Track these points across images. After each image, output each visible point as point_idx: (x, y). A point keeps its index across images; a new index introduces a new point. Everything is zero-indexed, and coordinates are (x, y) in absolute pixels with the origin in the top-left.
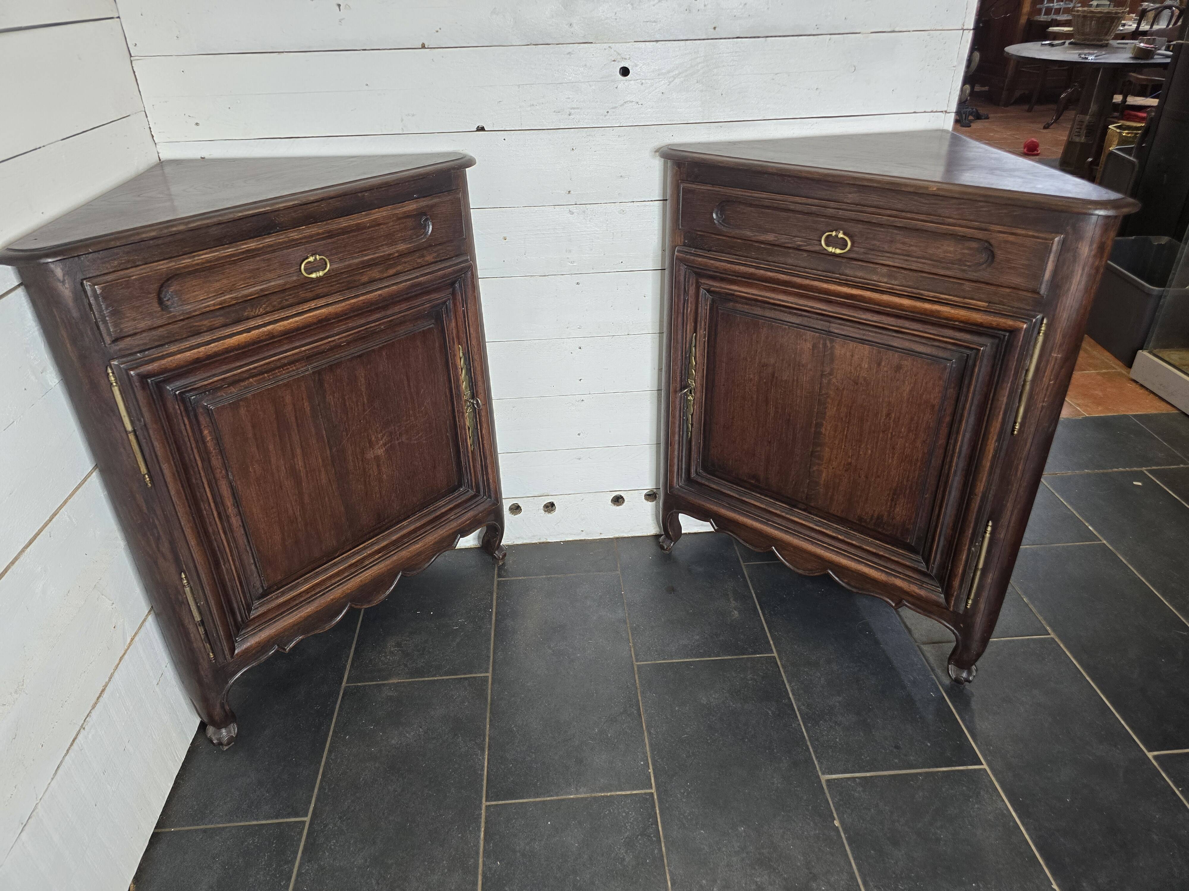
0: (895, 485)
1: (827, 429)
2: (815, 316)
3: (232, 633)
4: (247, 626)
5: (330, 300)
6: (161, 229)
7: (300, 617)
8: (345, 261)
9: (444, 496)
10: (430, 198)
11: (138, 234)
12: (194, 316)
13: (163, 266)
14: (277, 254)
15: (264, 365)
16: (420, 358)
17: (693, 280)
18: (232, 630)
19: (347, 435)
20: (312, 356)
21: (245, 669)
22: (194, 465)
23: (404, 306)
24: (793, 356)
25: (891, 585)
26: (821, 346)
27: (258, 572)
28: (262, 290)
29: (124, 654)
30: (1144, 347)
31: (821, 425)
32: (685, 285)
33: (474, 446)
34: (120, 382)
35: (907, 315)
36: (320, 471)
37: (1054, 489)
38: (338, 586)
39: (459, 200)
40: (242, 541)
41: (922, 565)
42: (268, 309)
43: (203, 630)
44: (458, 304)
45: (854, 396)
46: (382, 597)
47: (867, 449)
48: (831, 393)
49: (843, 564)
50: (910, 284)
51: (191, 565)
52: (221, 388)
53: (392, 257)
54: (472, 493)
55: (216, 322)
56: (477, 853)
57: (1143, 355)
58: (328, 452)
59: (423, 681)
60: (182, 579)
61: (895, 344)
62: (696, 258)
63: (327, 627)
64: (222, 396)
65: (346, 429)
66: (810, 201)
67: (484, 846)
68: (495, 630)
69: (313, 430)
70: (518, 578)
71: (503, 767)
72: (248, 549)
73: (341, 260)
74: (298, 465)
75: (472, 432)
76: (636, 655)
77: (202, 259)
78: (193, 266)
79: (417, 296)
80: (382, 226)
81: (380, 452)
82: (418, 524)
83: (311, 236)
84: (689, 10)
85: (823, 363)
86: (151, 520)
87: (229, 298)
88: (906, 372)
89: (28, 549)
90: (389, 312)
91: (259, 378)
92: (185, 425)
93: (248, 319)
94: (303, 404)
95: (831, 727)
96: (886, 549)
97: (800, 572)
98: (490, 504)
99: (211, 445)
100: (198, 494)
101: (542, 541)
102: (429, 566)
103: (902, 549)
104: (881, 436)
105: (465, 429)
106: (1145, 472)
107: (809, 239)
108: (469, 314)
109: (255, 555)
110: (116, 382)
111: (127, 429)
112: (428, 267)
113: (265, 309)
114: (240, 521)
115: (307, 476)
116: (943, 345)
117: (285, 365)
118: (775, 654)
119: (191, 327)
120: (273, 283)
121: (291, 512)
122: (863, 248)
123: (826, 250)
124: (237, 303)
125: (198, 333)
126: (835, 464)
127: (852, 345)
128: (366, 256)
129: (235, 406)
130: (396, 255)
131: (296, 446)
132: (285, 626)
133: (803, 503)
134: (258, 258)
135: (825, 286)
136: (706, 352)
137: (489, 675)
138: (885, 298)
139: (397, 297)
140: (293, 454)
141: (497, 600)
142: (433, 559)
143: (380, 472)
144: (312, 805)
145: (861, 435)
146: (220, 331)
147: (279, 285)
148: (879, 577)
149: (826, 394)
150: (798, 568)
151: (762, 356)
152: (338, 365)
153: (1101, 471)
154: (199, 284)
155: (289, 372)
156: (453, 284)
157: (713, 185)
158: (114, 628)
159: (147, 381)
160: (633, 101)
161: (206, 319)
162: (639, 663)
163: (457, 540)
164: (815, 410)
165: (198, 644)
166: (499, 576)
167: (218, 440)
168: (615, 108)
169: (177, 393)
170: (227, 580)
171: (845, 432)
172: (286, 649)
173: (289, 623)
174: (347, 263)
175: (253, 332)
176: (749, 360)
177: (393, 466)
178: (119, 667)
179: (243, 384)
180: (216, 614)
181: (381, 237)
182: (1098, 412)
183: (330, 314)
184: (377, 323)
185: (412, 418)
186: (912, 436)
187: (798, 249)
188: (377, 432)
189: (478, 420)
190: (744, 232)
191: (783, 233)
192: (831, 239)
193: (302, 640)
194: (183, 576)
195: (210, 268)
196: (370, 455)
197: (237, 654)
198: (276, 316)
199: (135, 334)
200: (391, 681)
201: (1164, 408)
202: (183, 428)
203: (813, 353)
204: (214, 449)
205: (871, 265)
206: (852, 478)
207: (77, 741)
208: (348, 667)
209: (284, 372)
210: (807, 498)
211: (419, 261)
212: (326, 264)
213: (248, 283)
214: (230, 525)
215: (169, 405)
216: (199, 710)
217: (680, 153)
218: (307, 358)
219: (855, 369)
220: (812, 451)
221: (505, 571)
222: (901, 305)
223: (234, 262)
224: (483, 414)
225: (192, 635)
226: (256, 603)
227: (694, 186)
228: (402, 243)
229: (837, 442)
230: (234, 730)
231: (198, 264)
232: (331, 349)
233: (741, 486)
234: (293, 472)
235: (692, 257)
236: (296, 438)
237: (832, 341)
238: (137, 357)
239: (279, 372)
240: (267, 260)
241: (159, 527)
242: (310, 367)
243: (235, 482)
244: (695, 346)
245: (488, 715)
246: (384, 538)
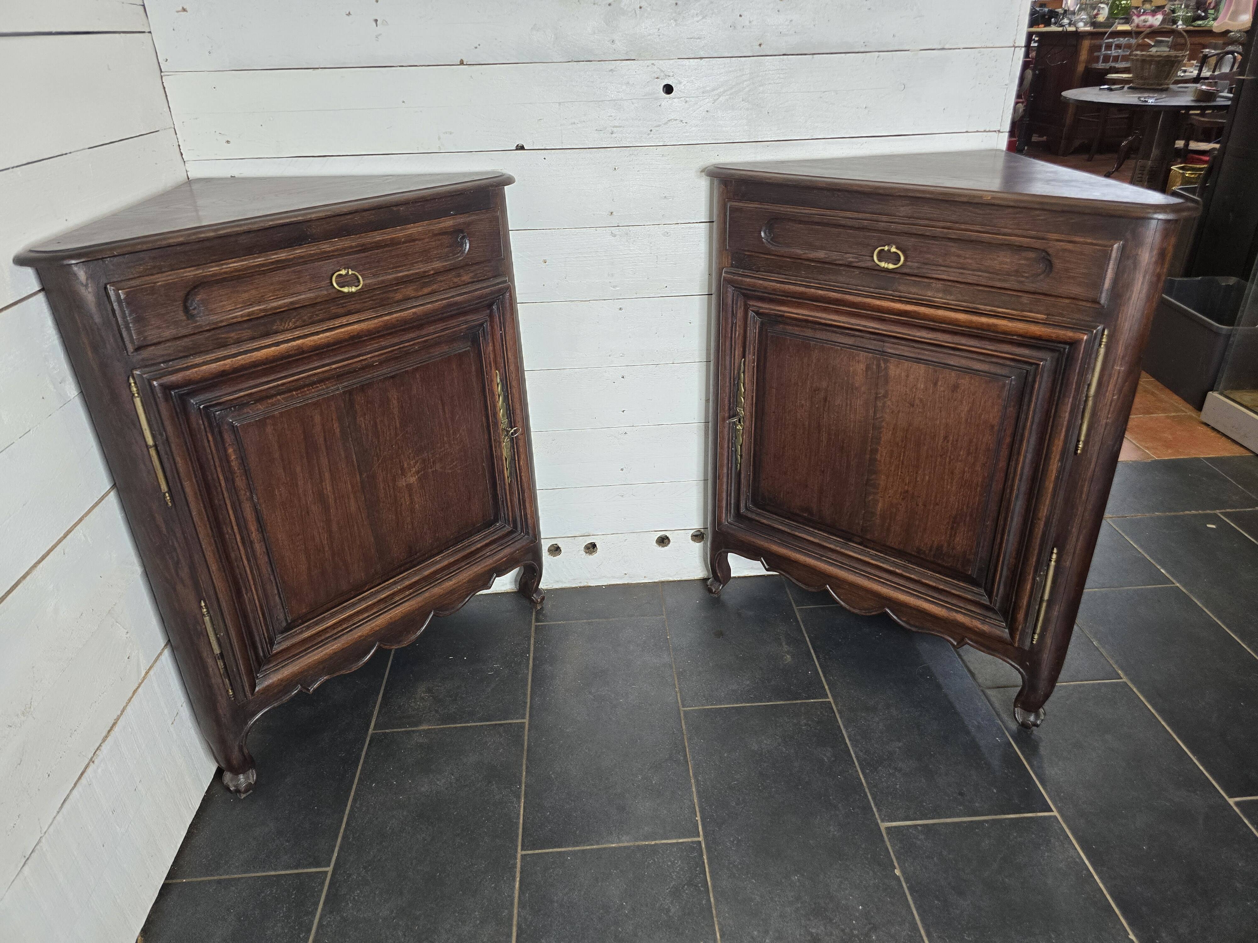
0: (954, 513)
1: (883, 454)
2: (868, 335)
3: (253, 669)
4: (269, 662)
5: (363, 316)
6: (189, 235)
7: (325, 655)
8: (378, 277)
9: (479, 531)
10: (467, 215)
11: (165, 239)
12: (221, 327)
13: (190, 273)
14: (308, 266)
15: (293, 381)
16: (456, 381)
17: (740, 303)
18: (253, 665)
19: (378, 460)
20: (342, 375)
21: (266, 710)
22: (217, 484)
23: (440, 326)
24: (846, 379)
25: (952, 620)
26: (874, 367)
27: (282, 604)
28: (292, 303)
29: (138, 687)
30: (1214, 389)
31: (877, 450)
32: (733, 307)
33: (511, 478)
34: (143, 394)
35: (963, 330)
36: (349, 498)
37: (1124, 531)
38: (366, 622)
39: (497, 218)
40: (266, 570)
41: (984, 598)
42: (298, 324)
43: (222, 664)
44: (496, 327)
45: (910, 418)
46: (413, 637)
47: (924, 475)
48: (886, 416)
49: (902, 599)
50: (966, 298)
51: (212, 592)
52: (247, 404)
53: (427, 274)
54: (508, 528)
55: (243, 335)
56: (512, 904)
57: (1214, 397)
58: (358, 477)
59: (456, 727)
60: (201, 607)
61: (952, 363)
62: (744, 279)
63: (354, 668)
64: (248, 413)
65: (377, 454)
66: (861, 216)
67: (519, 897)
68: (532, 676)
69: (342, 453)
70: (557, 623)
71: (539, 815)
72: (272, 578)
73: (375, 275)
74: (327, 489)
75: (510, 463)
76: (682, 702)
77: (230, 267)
78: (221, 274)
79: (452, 317)
80: (417, 242)
81: (413, 480)
82: (452, 560)
83: (343, 249)
84: (733, 26)
85: (877, 385)
86: (171, 543)
87: (257, 310)
88: (964, 391)
89: (41, 565)
90: (424, 332)
91: (286, 395)
92: (208, 441)
93: (276, 332)
94: (333, 425)
95: (890, 774)
96: (946, 582)
97: (856, 611)
98: (528, 541)
99: (235, 464)
100: (221, 517)
101: (582, 585)
102: (463, 606)
103: (964, 581)
104: (938, 460)
105: (502, 460)
106: (1219, 515)
107: (861, 255)
108: (507, 338)
109: (279, 585)
110: (138, 393)
111: (148, 443)
112: (465, 287)
113: (295, 323)
114: (264, 547)
115: (335, 501)
116: (1001, 361)
117: (315, 383)
118: (831, 699)
119: (218, 339)
120: (303, 296)
121: (317, 539)
122: (917, 262)
123: (878, 265)
124: (265, 316)
125: (224, 345)
126: (891, 492)
127: (906, 364)
128: (400, 272)
129: (261, 424)
130: (432, 272)
131: (325, 469)
132: (309, 663)
133: (859, 536)
134: (288, 270)
135: (878, 302)
136: (755, 378)
137: (526, 721)
138: (941, 313)
139: (432, 316)
140: (321, 477)
141: (535, 645)
142: (467, 599)
143: (412, 500)
144: (335, 854)
145: (918, 460)
146: (248, 344)
147: (310, 299)
148: (940, 613)
149: (882, 417)
150: (854, 608)
151: (813, 380)
152: (370, 385)
153: (1173, 514)
154: (227, 294)
155: (319, 391)
156: (490, 306)
157: (761, 203)
158: (128, 658)
159: (171, 394)
160: (677, 120)
161: (233, 331)
162: (685, 709)
163: (492, 580)
164: (870, 435)
165: (216, 680)
166: (537, 620)
167: (243, 460)
168: (659, 126)
169: (201, 407)
170: (249, 611)
171: (902, 458)
172: (309, 690)
173: (314, 661)
174: (380, 279)
175: (282, 346)
176: (800, 384)
177: (426, 495)
178: (132, 701)
179: (269, 401)
180: (236, 646)
181: (416, 253)
182: (1168, 455)
183: (362, 331)
184: (411, 343)
185: (447, 446)
186: (971, 459)
187: (849, 266)
188: (409, 458)
189: (516, 450)
190: (793, 250)
191: (834, 250)
192: (883, 254)
193: (327, 680)
194: (203, 604)
195: (239, 277)
196: (402, 483)
197: (257, 692)
198: (306, 331)
199: (159, 343)
200: (421, 728)
201: (1237, 451)
202: (206, 444)
203: (867, 374)
204: (239, 469)
205: (926, 280)
206: (909, 507)
207: (85, 774)
208: (376, 713)
209: (313, 390)
210: (862, 530)
211: (455, 280)
212: (358, 279)
213: (277, 295)
214: (253, 551)
215: (193, 419)
216: (216, 753)
217: (727, 171)
218: (338, 376)
219: (911, 390)
220: (867, 479)
221: (543, 615)
222: (957, 320)
223: (264, 273)
224: (521, 445)
225: (211, 669)
226: (279, 638)
227: (741, 204)
228: (438, 260)
229: (893, 468)
230: (253, 777)
231: (225, 273)
232: (363, 368)
233: (793, 521)
234: (321, 498)
235: (740, 278)
236: (324, 461)
237: (886, 361)
238: (160, 368)
239: (308, 390)
240: (298, 271)
241: (179, 550)
242: (340, 386)
243: (260, 505)
244: (744, 372)
245: (524, 761)
246: (415, 573)
